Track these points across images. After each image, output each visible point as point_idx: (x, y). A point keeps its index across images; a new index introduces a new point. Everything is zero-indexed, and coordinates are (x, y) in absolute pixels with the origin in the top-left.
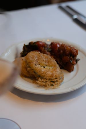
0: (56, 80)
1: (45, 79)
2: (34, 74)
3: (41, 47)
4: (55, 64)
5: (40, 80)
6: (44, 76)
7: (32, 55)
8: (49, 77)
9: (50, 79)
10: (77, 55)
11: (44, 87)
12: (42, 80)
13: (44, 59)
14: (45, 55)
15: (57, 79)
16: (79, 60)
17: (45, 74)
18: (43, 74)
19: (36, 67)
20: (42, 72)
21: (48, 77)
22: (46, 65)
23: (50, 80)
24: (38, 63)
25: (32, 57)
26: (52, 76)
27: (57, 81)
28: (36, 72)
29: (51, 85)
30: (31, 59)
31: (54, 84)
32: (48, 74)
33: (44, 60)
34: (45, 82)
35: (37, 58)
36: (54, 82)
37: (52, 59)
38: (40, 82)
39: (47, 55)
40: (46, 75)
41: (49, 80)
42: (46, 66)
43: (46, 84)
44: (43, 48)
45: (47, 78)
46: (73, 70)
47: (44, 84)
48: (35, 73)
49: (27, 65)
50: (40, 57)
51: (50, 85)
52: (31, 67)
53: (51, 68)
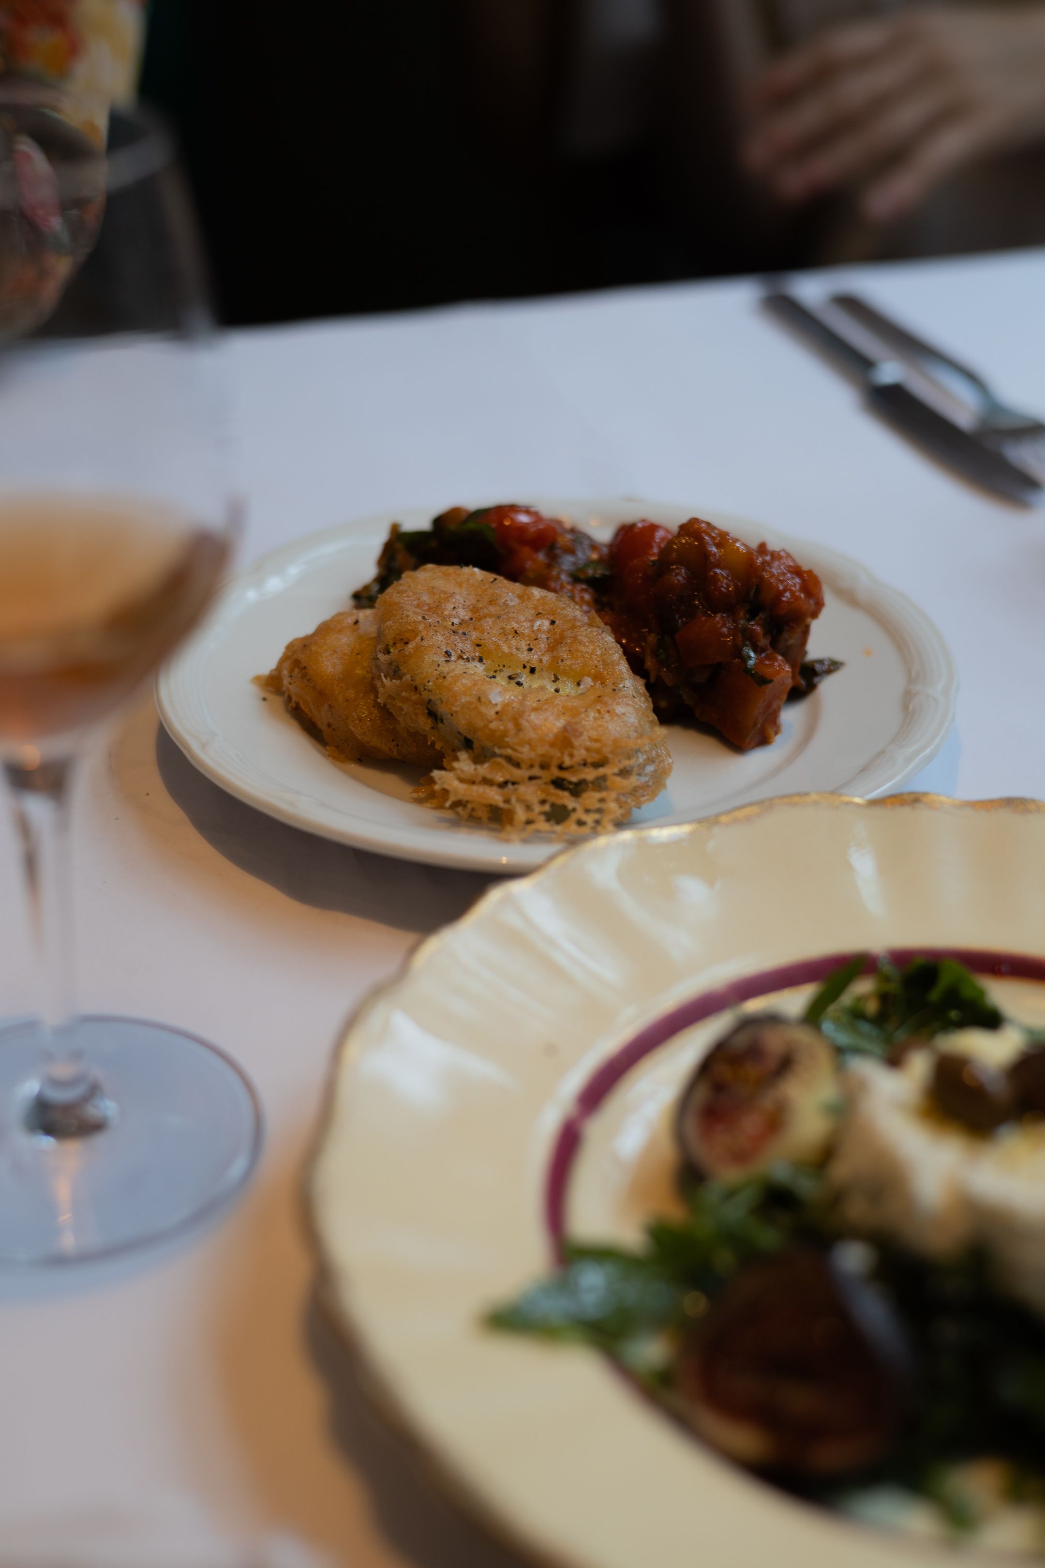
0: (590, 774)
1: (509, 759)
2: (424, 723)
3: (526, 551)
4: (605, 664)
5: (464, 764)
6: (505, 734)
7: (431, 591)
8: (542, 750)
9: (544, 766)
10: (815, 615)
11: (490, 829)
12: (483, 770)
13: (522, 621)
14: (536, 592)
15: (602, 771)
16: (834, 666)
17: (510, 726)
18: (493, 725)
19: (445, 668)
20: (491, 713)
21: (533, 748)
22: (534, 664)
23: (547, 776)
24: (468, 647)
25: (425, 598)
26: (565, 740)
27: (600, 784)
28: (442, 709)
29: (547, 808)
30: (414, 615)
31: (570, 802)
32: (535, 728)
33: (525, 628)
34: (503, 785)
35: (463, 614)
36: (577, 789)
37: (591, 625)
38: (462, 780)
39: (551, 596)
40: (519, 728)
41: (536, 771)
42: (533, 671)
43: (507, 801)
44: (541, 557)
45: (525, 753)
46: (764, 741)
47: (495, 796)
48: (433, 715)
49: (381, 656)
50: (492, 609)
51: (537, 808)
52: (403, 669)
53: (568, 688)
